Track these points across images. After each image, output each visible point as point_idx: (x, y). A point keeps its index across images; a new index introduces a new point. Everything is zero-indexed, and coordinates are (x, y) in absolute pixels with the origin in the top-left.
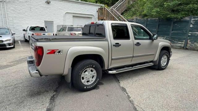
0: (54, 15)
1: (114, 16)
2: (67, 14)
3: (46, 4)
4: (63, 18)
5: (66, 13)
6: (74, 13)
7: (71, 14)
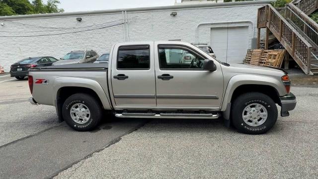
0: (182, 31)
1: (283, 19)
2: (201, 28)
3: (171, 17)
4: (194, 34)
5: (198, 26)
6: (212, 24)
7: (208, 26)
